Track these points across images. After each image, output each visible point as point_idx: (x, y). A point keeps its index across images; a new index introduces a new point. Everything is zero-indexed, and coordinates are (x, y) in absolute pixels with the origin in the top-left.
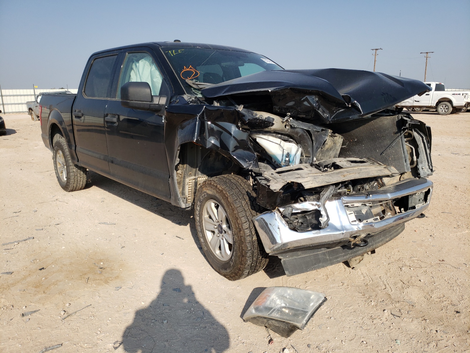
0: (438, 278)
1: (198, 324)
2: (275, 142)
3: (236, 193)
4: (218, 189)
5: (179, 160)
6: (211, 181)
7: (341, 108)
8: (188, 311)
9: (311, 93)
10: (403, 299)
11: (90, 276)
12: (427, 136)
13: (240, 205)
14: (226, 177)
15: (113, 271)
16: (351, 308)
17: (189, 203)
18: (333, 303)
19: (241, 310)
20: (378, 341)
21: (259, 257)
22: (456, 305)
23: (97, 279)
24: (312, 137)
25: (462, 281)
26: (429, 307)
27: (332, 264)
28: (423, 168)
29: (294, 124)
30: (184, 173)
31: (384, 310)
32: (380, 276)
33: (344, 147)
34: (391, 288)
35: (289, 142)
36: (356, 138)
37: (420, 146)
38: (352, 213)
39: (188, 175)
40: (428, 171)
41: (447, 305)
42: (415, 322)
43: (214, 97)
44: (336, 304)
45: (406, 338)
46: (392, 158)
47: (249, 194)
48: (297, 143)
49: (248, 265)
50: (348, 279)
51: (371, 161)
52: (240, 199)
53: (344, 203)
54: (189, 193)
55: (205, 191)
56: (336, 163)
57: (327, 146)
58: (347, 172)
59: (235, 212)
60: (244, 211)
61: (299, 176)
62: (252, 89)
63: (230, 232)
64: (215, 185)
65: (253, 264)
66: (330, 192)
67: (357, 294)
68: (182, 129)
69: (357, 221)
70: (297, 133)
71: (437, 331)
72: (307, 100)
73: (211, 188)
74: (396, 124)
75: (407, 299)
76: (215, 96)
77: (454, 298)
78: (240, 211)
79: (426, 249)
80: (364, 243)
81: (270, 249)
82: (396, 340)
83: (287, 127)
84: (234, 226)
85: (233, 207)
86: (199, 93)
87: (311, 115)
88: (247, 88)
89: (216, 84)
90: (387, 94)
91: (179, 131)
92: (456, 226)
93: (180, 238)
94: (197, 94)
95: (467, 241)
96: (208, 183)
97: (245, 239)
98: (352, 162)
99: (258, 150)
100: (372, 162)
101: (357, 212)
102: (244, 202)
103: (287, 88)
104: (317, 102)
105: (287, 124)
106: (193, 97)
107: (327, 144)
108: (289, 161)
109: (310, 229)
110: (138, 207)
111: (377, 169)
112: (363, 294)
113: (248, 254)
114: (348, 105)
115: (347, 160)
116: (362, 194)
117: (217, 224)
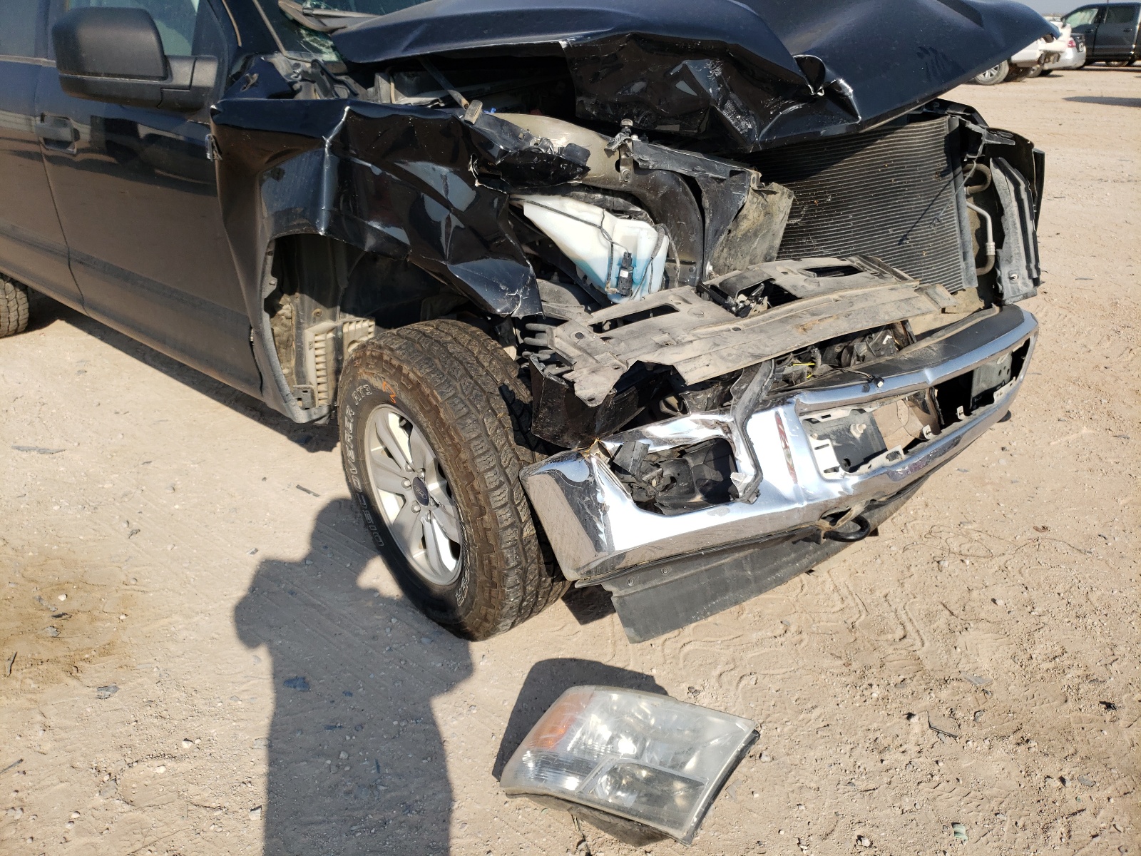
0: (1040, 590)
1: (359, 814)
2: (585, 219)
3: (464, 393)
4: (407, 376)
5: (274, 281)
6: (380, 347)
7: (793, 99)
8: (329, 762)
9: (700, 52)
10: (957, 670)
11: (22, 648)
12: (1031, 181)
13: (478, 431)
14: (432, 333)
15: (99, 624)
16: (816, 712)
17: (321, 402)
18: (764, 699)
19: (494, 747)
20: (902, 830)
21: (545, 581)
22: (1100, 679)
23: (45, 658)
24: (703, 199)
25: (1103, 595)
26: (1029, 693)
27: (761, 591)
28: (1013, 278)
29: (647, 158)
30: (298, 312)
31: (910, 716)
32: (884, 593)
33: (794, 221)
34: (921, 632)
35: (630, 218)
36: (830, 192)
37: (1007, 211)
38: (828, 445)
39: (309, 317)
40: (1025, 284)
41: (1076, 681)
42: (1000, 751)
43: (376, 60)
44: (773, 703)
45: (981, 814)
46: (929, 250)
47: (505, 393)
48: (657, 218)
49: (511, 608)
50: (797, 608)
51: (874, 268)
52: (478, 411)
53: (801, 414)
54: (319, 373)
55: (365, 377)
56: (774, 280)
57: (745, 225)
58: (813, 315)
59: (463, 456)
60: (492, 452)
61: (665, 337)
62: (501, 35)
63: (450, 509)
64: (395, 362)
65: (525, 603)
66: (762, 382)
67: (827, 662)
68: (278, 179)
69: (840, 469)
70: (655, 187)
71: (1062, 780)
72: (686, 75)
73: (384, 371)
74: (945, 145)
75: (966, 669)
76: (380, 60)
77: (1092, 656)
78: (480, 452)
79: (996, 493)
80: (859, 528)
81: (578, 570)
82: (953, 824)
83: (621, 168)
84: (460, 496)
85: (457, 440)
86: (328, 48)
87: (700, 124)
88: (485, 32)
89: (382, 14)
90: (935, 51)
91: (265, 186)
92: (1061, 414)
93: (309, 492)
94: (320, 52)
95: (1097, 461)
96: (373, 354)
97: (498, 537)
98: (821, 272)
99: (531, 240)
100: (878, 269)
101: (837, 436)
102: (490, 420)
103: (621, 33)
104: (719, 80)
105: (623, 157)
106: (306, 59)
107: (745, 217)
108: (631, 280)
109: (698, 498)
110: (187, 388)
111: (895, 296)
112: (844, 661)
113: (509, 580)
114: (816, 90)
115: (805, 267)
116: (853, 376)
117: (412, 476)
